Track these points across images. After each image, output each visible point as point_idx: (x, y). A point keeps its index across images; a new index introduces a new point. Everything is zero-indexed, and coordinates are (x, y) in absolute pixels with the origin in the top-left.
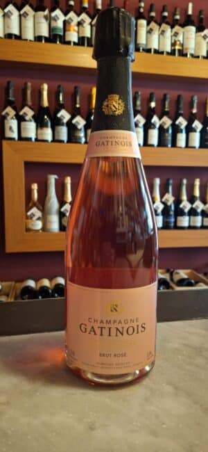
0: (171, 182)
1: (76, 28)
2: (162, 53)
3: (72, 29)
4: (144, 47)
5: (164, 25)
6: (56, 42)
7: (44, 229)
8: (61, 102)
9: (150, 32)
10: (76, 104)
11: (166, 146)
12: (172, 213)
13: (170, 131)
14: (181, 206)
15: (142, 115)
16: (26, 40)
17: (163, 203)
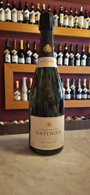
0: (74, 80)
1: (35, 17)
2: (70, 27)
3: (33, 18)
4: (63, 25)
5: (71, 16)
6: (26, 23)
7: (21, 100)
8: (28, 48)
9: (65, 18)
10: (34, 48)
11: (72, 65)
12: (74, 93)
13: (74, 59)
14: (78, 90)
15: (62, 53)
16: (14, 22)
17: (71, 89)
